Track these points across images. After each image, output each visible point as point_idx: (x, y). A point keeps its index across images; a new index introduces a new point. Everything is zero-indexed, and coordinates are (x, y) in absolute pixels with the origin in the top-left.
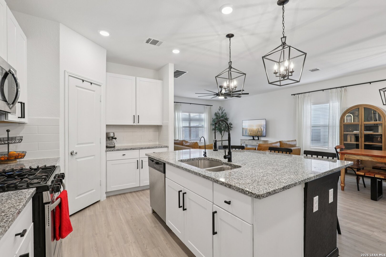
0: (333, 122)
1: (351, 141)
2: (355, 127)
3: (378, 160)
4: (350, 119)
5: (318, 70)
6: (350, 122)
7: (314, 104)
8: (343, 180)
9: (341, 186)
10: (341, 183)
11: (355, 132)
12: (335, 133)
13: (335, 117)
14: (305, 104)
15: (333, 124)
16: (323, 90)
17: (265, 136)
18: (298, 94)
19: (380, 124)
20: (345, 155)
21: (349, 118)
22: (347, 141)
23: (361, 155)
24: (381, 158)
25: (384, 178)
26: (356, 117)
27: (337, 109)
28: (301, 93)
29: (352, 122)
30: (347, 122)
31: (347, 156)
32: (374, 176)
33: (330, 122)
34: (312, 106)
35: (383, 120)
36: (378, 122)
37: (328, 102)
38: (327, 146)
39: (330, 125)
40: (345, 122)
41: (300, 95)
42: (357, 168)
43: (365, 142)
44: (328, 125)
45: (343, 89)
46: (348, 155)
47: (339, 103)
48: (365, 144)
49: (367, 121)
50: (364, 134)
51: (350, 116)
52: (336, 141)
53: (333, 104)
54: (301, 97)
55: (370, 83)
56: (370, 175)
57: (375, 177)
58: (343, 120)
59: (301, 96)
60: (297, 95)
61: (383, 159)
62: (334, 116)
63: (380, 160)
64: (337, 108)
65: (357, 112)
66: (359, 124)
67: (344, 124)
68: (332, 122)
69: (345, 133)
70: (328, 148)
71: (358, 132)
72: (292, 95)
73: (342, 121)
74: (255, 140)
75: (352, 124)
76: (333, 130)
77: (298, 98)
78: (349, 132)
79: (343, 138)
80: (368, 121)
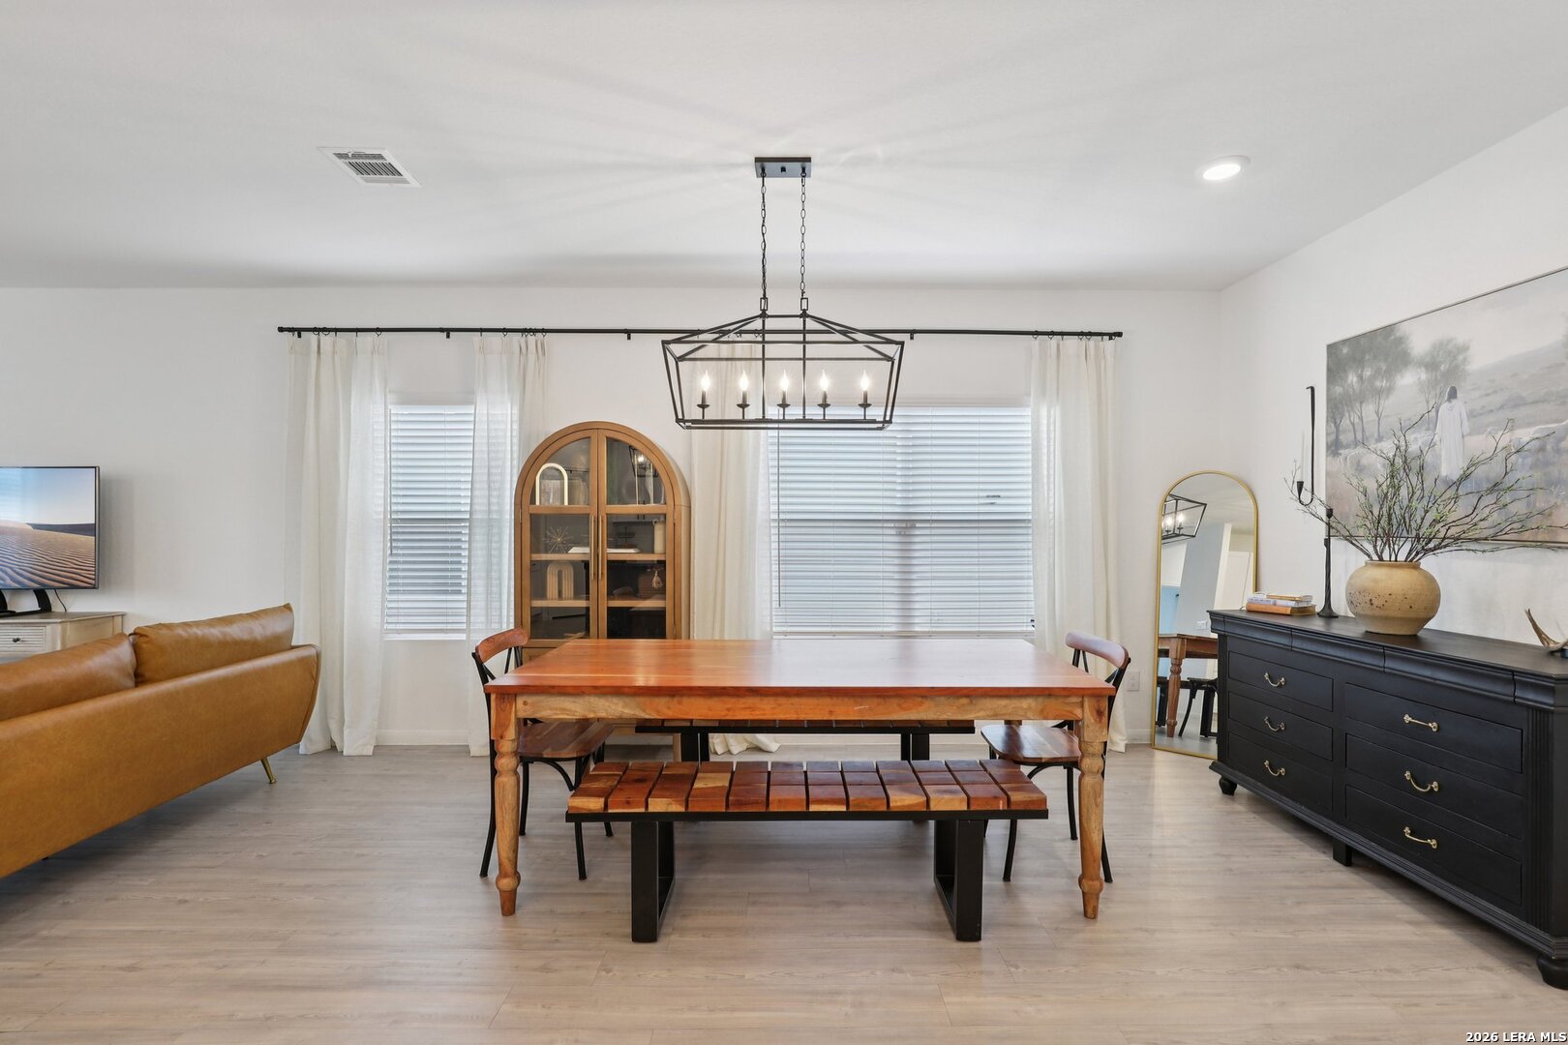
0: (489, 504)
1: (560, 596)
2: (573, 525)
3: (658, 712)
4: (555, 492)
5: (391, 170)
6: (558, 504)
7: (407, 399)
8: (511, 855)
9: (500, 891)
10: (502, 875)
11: (577, 552)
12: (500, 557)
13: (498, 478)
14: (354, 393)
15: (489, 512)
16: (448, 331)
17: (94, 587)
18: (315, 330)
19: (657, 515)
20: (520, 701)
21: (554, 484)
22: (542, 595)
23: (590, 694)
24: (670, 699)
25: (683, 810)
26: (578, 482)
27: (505, 436)
28: (336, 330)
29: (566, 503)
30: (546, 504)
31: (525, 703)
32: (642, 810)
33: (476, 501)
34: (390, 407)
35: (667, 499)
36: (651, 508)
37: (467, 398)
38: (464, 626)
39: (474, 517)
40: (538, 503)
41: (327, 339)
42: (575, 756)
43: (610, 595)
44: (468, 517)
45: (531, 338)
46: (530, 699)
47: (516, 411)
48: (610, 609)
49: (619, 503)
50: (608, 561)
51: (557, 473)
52: (500, 594)
53: (490, 412)
54: (334, 353)
55: (628, 332)
56: (628, 803)
57: (651, 809)
58: (527, 491)
59: (334, 343)
60: (312, 337)
61: (680, 703)
62: (493, 471)
63: (669, 708)
64: (509, 434)
65: (583, 459)
66: (588, 512)
67: (531, 515)
68: (486, 501)
69: (537, 557)
70: (468, 637)
71: (587, 550)
72: (281, 330)
73: (527, 499)
74: (13, 614)
75: (565, 512)
76: (490, 541)
77: (314, 355)
78: (554, 552)
79: (527, 582)
80: (622, 502)
